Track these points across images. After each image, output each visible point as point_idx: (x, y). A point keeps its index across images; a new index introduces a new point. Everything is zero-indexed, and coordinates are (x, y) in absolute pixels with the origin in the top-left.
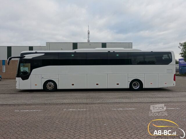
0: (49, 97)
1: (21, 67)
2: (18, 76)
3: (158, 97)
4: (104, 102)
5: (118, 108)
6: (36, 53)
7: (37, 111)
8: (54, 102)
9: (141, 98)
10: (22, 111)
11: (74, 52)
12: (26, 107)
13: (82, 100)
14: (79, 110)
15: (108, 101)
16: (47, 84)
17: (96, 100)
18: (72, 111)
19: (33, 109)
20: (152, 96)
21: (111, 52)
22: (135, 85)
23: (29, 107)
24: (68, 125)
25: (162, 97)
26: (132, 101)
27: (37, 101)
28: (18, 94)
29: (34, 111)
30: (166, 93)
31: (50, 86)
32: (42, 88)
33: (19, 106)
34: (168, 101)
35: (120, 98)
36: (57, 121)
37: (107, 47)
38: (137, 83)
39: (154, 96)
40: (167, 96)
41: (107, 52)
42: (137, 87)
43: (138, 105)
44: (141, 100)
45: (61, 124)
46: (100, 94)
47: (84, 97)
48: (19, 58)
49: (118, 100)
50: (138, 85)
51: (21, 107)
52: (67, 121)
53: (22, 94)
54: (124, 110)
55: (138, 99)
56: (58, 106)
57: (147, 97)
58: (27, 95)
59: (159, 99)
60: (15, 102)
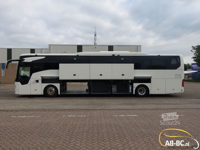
0: (49, 103)
1: (22, 71)
2: (17, 80)
3: (164, 104)
4: (107, 109)
5: (120, 115)
6: (36, 56)
7: (35, 117)
8: (54, 108)
9: (146, 104)
10: (19, 117)
11: (76, 55)
12: (24, 112)
13: (83, 106)
14: (79, 116)
15: (111, 108)
16: (48, 89)
17: (98, 106)
18: (72, 117)
19: (31, 115)
20: (158, 102)
21: (115, 55)
22: (141, 91)
23: (27, 112)
24: (65, 131)
25: (169, 104)
26: (136, 107)
27: (36, 107)
28: (17, 100)
29: (32, 117)
30: (174, 99)
31: (51, 91)
32: (43, 94)
33: (17, 112)
34: (174, 108)
35: (123, 104)
36: (54, 127)
37: (114, 50)
38: (143, 89)
39: (160, 102)
40: (173, 103)
41: (112, 55)
42: (143, 93)
43: (141, 112)
44: (145, 107)
45: (58, 130)
46: (103, 100)
47: (86, 103)
48: (18, 62)
49: (121, 106)
50: (144, 91)
51: (19, 113)
52: (65, 127)
53: (21, 100)
54: (126, 117)
55: (143, 105)
56: (57, 112)
57: (153, 104)
58: (27, 100)
59: (164, 106)
60: (13, 107)
